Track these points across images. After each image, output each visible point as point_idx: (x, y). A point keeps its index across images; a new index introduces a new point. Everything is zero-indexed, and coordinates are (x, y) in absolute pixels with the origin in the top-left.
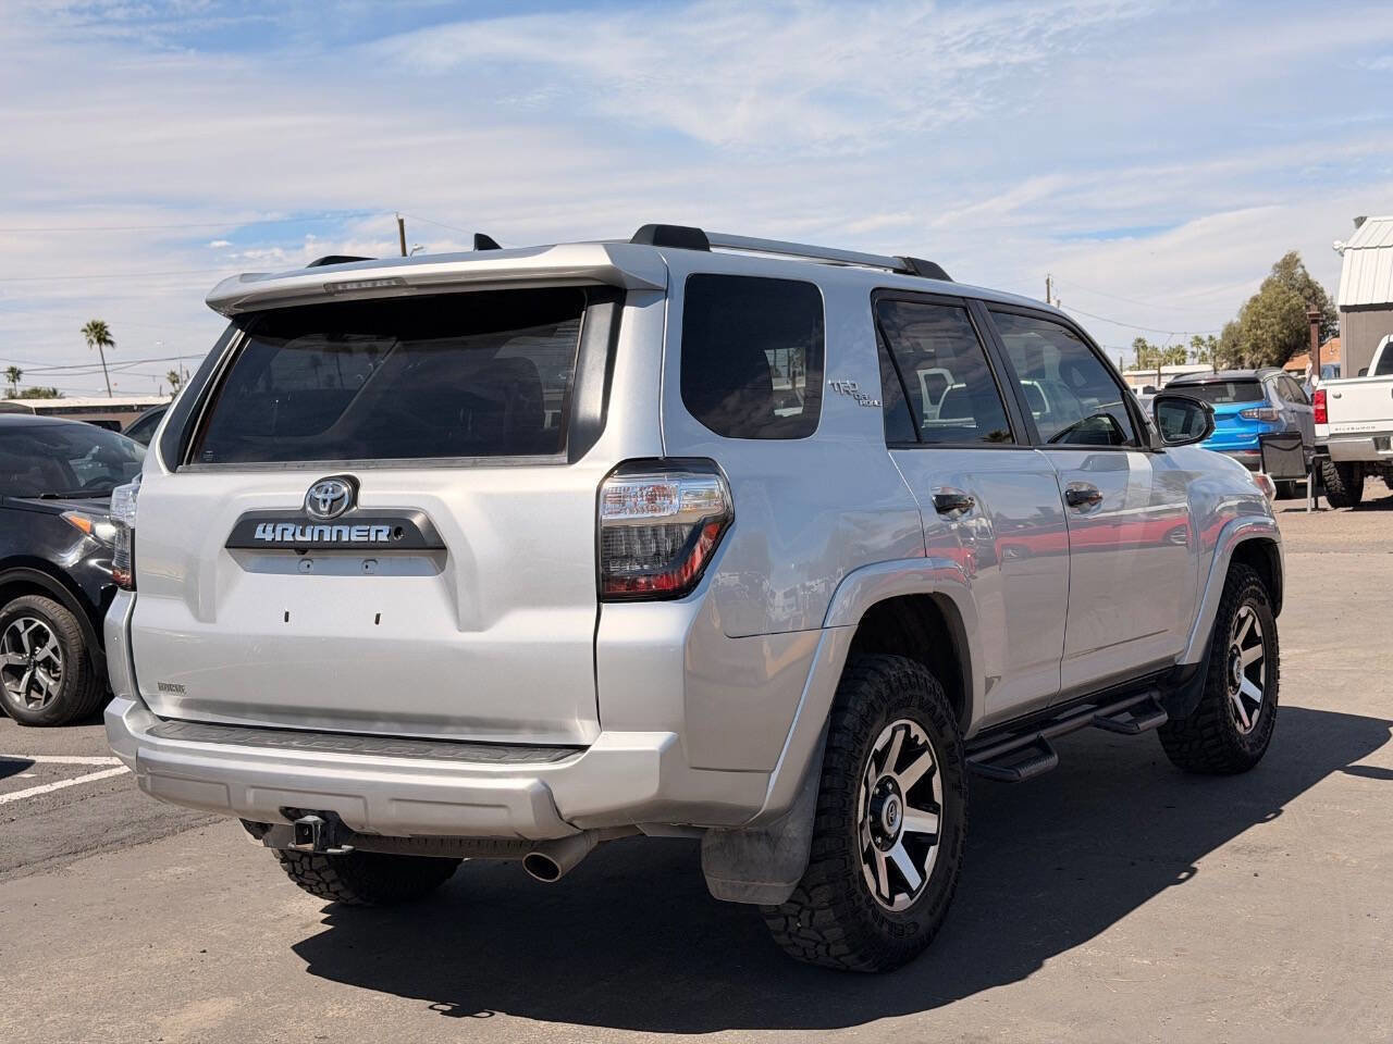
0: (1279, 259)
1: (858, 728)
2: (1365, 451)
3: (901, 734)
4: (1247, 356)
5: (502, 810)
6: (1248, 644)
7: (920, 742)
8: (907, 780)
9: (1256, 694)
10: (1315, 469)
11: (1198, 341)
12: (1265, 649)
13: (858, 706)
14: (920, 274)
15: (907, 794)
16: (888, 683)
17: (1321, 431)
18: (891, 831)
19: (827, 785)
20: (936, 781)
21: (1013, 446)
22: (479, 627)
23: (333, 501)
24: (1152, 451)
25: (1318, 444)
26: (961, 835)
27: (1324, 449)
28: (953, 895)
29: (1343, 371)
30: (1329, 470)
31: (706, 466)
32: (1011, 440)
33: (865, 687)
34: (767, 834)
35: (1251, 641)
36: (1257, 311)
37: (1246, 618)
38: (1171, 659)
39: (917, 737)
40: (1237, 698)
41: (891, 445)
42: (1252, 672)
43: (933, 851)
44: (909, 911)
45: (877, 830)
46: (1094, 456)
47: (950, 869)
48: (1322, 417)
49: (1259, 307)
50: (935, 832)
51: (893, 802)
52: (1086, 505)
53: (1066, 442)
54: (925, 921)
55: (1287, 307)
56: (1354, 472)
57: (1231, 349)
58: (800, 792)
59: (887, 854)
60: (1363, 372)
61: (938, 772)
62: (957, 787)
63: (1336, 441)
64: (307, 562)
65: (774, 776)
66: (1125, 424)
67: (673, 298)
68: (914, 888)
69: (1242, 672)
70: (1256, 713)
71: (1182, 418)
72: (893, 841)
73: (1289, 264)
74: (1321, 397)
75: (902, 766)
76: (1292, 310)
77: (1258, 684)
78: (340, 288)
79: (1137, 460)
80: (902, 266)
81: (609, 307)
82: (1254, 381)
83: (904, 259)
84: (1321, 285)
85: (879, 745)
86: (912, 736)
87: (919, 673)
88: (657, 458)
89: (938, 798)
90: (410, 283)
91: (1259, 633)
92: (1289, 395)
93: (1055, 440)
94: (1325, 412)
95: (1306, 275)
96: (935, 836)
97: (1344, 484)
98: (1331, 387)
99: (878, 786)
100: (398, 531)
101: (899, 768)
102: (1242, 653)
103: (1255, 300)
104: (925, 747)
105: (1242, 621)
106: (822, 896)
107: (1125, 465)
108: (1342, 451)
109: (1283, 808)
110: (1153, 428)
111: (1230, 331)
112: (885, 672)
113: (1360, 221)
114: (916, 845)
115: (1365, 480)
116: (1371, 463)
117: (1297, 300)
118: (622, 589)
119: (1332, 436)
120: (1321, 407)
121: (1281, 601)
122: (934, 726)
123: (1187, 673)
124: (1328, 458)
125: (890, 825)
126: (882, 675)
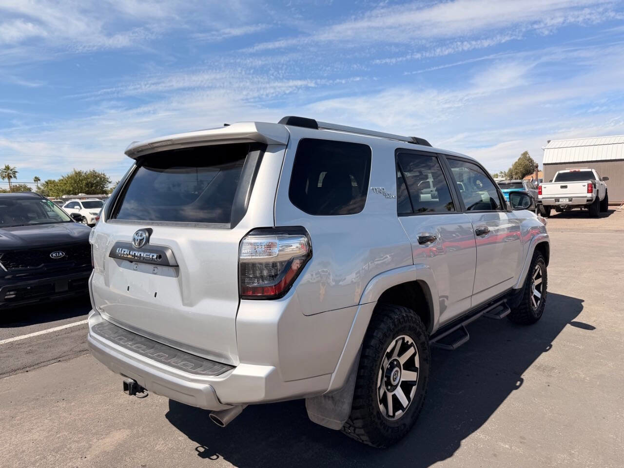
0: (523, 153)
1: (378, 345)
2: (552, 202)
3: (400, 343)
4: (514, 177)
5: (193, 397)
6: (537, 278)
7: (409, 343)
8: (403, 360)
9: (539, 295)
10: (537, 206)
11: (501, 173)
12: (542, 280)
13: (378, 334)
14: (419, 144)
15: (403, 365)
16: (394, 323)
17: (540, 197)
18: (395, 383)
19: (362, 374)
20: (417, 358)
21: (454, 212)
22: (191, 305)
23: (141, 240)
24: (508, 211)
25: (539, 200)
26: (427, 379)
27: (541, 202)
28: (422, 406)
29: (543, 181)
30: (541, 207)
31: (300, 231)
32: (453, 210)
33: (382, 326)
34: (332, 397)
35: (538, 277)
36: (516, 165)
37: (537, 269)
38: (512, 287)
39: (408, 342)
40: (532, 297)
41: (399, 215)
42: (538, 288)
43: (414, 388)
44: (402, 418)
45: (388, 383)
46: (484, 215)
47: (422, 395)
48: (540, 193)
49: (517, 164)
50: (415, 380)
51: (397, 371)
52: (484, 235)
53: (474, 209)
54: (408, 421)
55: (525, 164)
56: (548, 208)
57: (510, 175)
58: (347, 380)
59: (393, 393)
60: (551, 181)
61: (417, 355)
62: (426, 360)
63: (544, 200)
64: (136, 265)
65: (334, 375)
66: (498, 202)
67: (290, 148)
68: (405, 407)
69: (535, 288)
70: (539, 302)
71: (519, 199)
72: (396, 386)
73: (525, 154)
74: (540, 188)
75: (400, 354)
76: (526, 165)
77: (539, 291)
78: (154, 145)
79: (502, 215)
80: (412, 140)
81: (258, 152)
82: (521, 183)
83: (412, 138)
84: (533, 159)
85: (389, 350)
86: (405, 342)
87: (409, 314)
88: (271, 228)
89: (417, 365)
90: (176, 143)
91: (541, 274)
92: (530, 187)
93: (469, 209)
94: (541, 192)
95: (529, 157)
96: (415, 382)
97: (546, 211)
98: (543, 185)
99: (389, 364)
100: (160, 257)
101: (400, 355)
102: (535, 281)
103: (516, 162)
104: (412, 345)
105: (536, 270)
106: (359, 423)
107: (498, 218)
108: (545, 203)
109: (552, 344)
110: (508, 203)
111: (510, 170)
112: (393, 317)
113: (549, 142)
114: (406, 387)
115: (551, 210)
116: (553, 206)
117: (527, 163)
118: (250, 293)
119: (543, 198)
120: (540, 190)
121: (548, 262)
122: (415, 336)
123: (517, 291)
124: (542, 204)
125: (394, 381)
126: (391, 318)
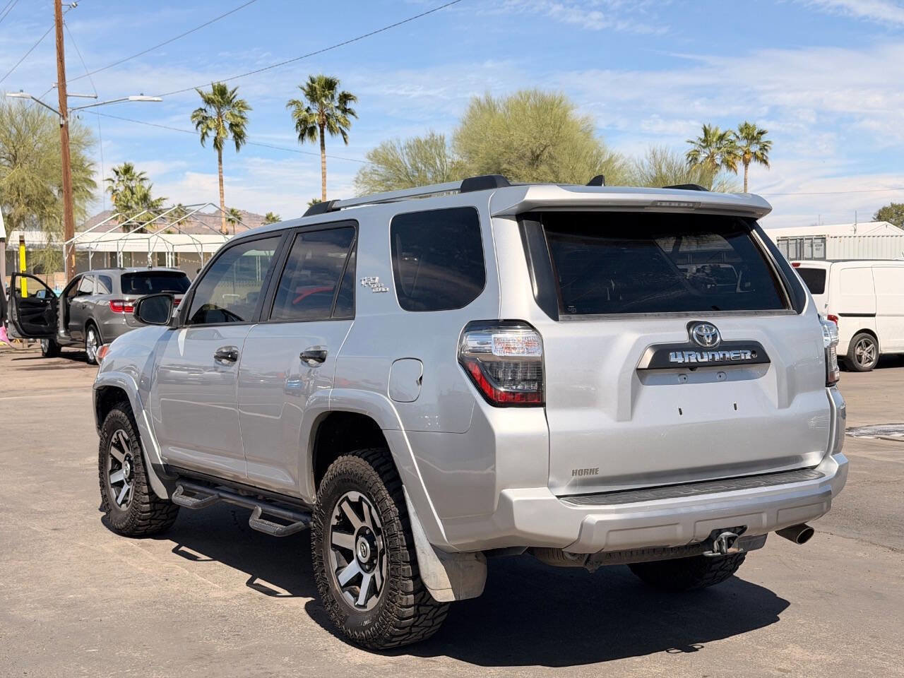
23: (712, 336)
78: (659, 204)
100: (753, 353)
